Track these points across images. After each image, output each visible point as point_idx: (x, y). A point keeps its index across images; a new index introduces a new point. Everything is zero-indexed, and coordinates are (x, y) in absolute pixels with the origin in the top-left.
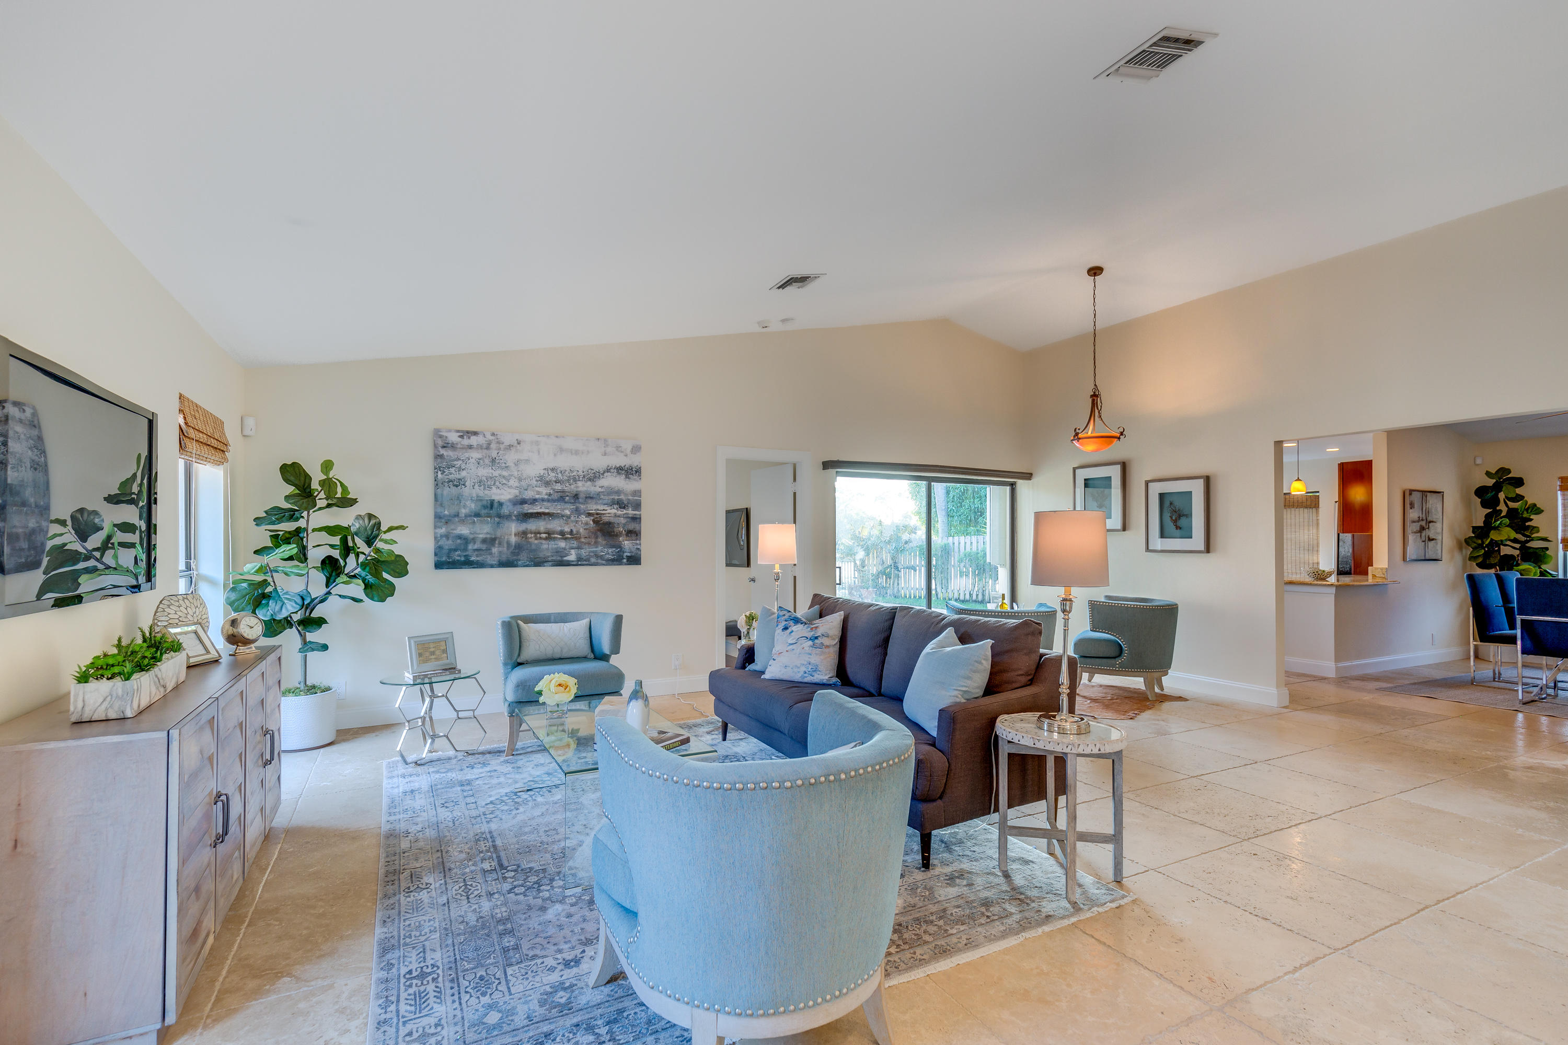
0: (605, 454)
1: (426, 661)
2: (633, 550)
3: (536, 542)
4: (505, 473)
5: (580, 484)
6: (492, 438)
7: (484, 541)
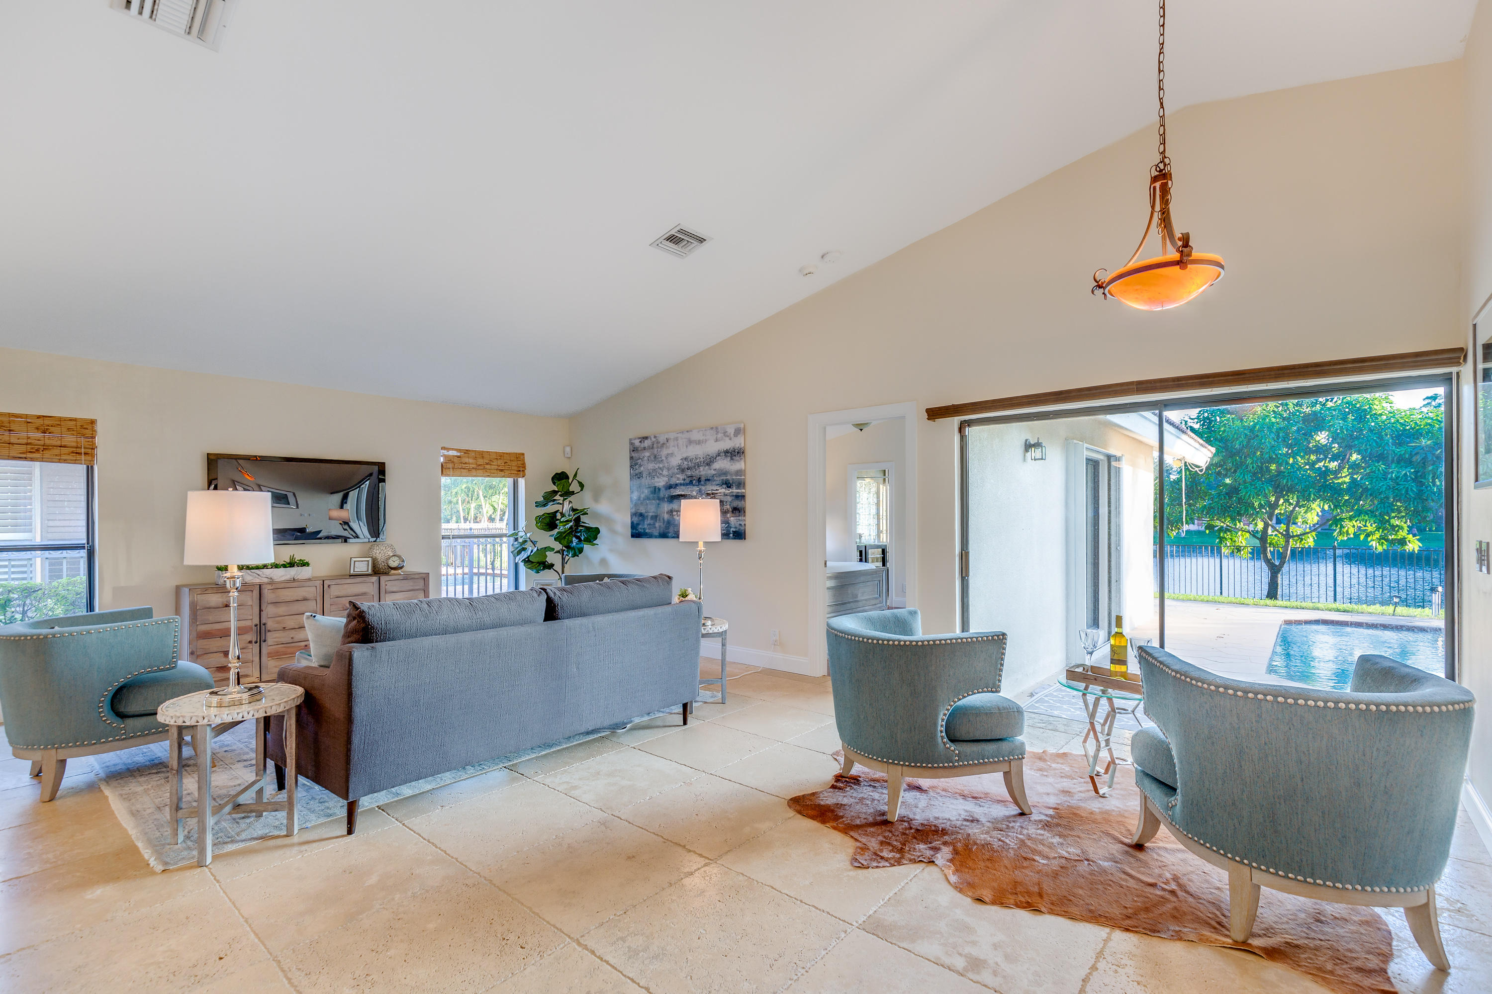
0: (717, 440)
2: (737, 525)
4: (661, 466)
5: (701, 468)
6: (655, 439)
7: (652, 517)
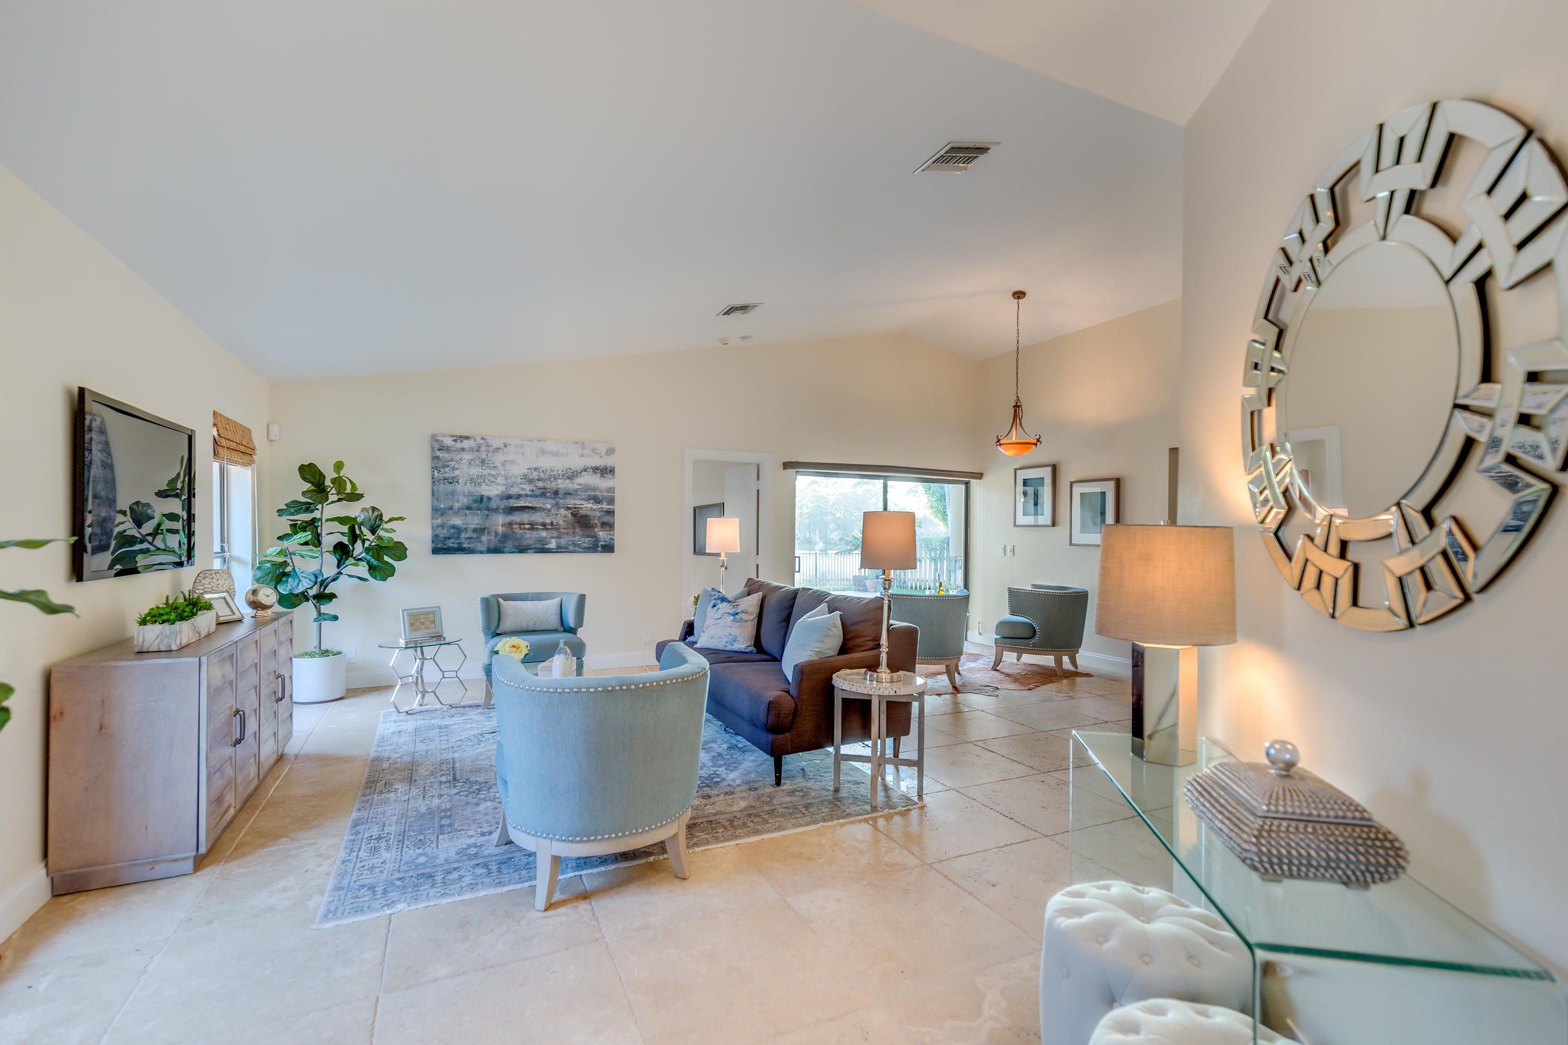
0: (582, 456)
1: (417, 629)
2: (608, 539)
3: (521, 532)
4: (493, 472)
5: (560, 481)
6: (483, 441)
7: (475, 530)
